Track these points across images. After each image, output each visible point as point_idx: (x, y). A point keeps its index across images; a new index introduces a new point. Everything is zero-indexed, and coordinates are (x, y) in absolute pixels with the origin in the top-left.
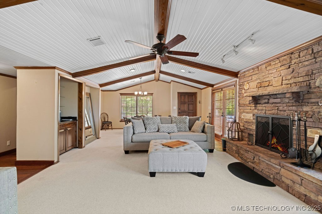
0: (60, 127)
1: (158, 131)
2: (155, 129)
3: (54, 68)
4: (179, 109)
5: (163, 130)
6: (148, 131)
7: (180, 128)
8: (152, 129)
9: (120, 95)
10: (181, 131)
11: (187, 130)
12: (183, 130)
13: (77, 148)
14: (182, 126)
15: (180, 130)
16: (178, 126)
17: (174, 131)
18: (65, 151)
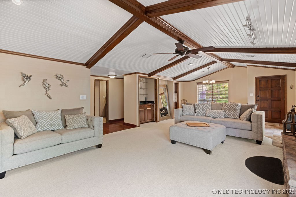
0: (140, 107)
1: (205, 116)
2: (203, 113)
3: (136, 73)
4: (258, 96)
5: (209, 115)
6: (197, 114)
7: (228, 115)
8: (200, 113)
9: (197, 84)
10: (230, 118)
11: (236, 118)
12: (232, 117)
13: (154, 122)
14: (230, 113)
15: (228, 117)
16: (227, 113)
17: (220, 117)
18: (145, 122)
